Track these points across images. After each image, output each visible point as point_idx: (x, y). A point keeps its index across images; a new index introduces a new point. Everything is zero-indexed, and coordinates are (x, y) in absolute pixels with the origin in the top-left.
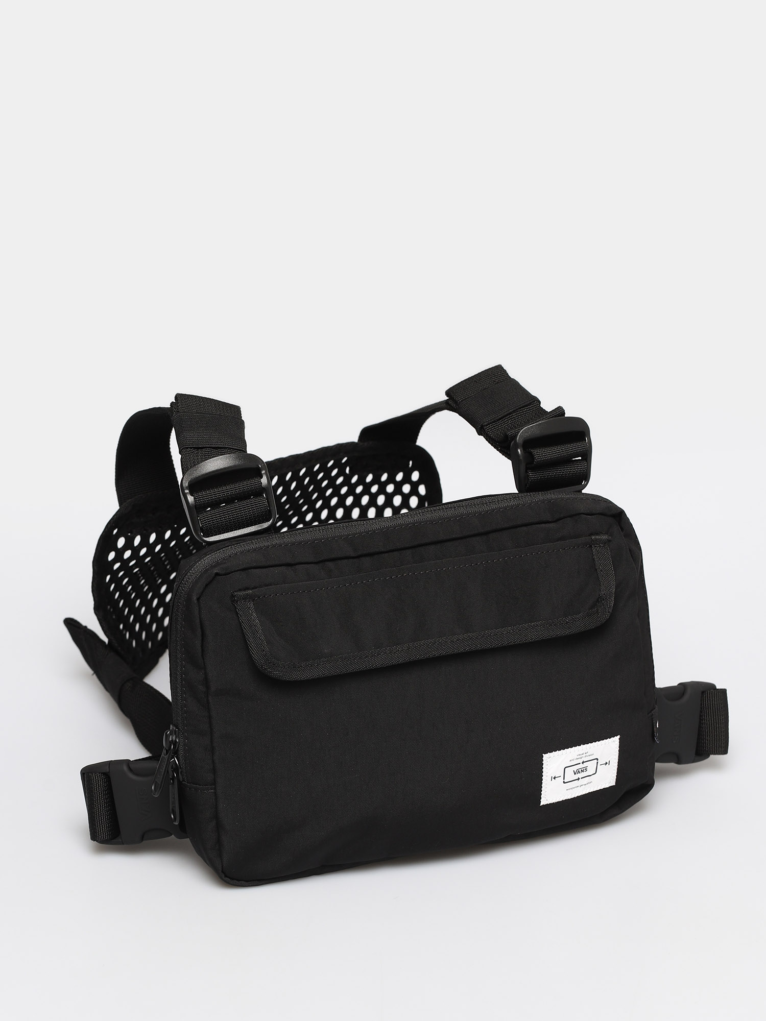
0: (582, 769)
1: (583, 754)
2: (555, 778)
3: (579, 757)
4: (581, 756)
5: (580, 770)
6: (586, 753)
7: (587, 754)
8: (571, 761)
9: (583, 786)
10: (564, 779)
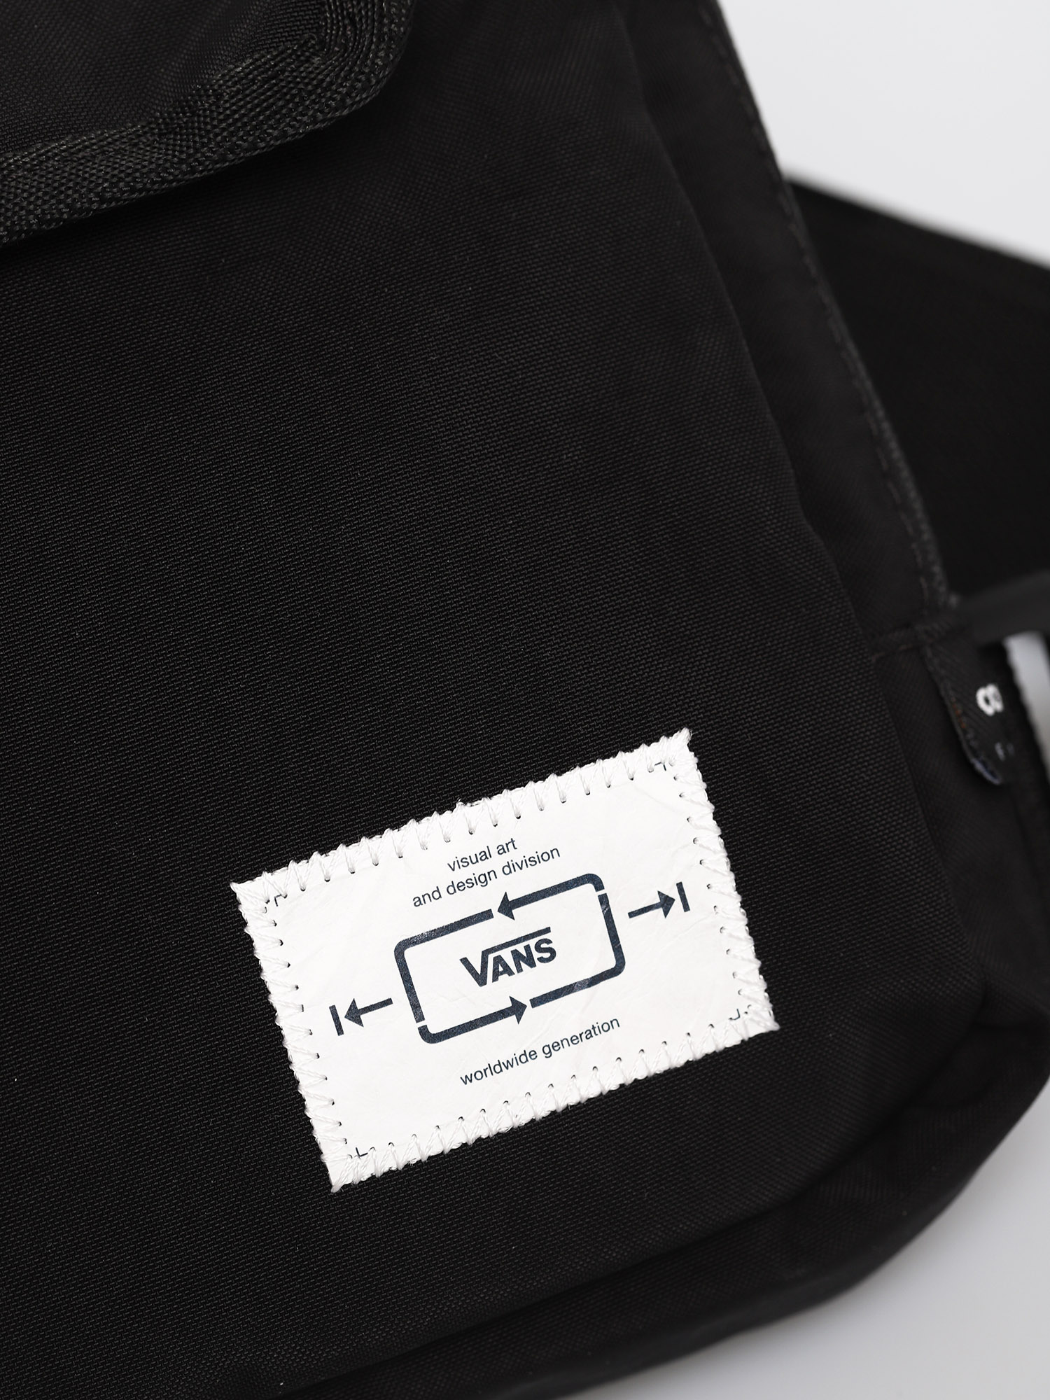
0: (520, 947)
1: (485, 855)
2: (355, 1014)
3: (462, 875)
4: (483, 867)
5: (506, 954)
6: (502, 850)
7: (514, 856)
8: (418, 902)
9: (567, 1051)
10: (419, 1016)
